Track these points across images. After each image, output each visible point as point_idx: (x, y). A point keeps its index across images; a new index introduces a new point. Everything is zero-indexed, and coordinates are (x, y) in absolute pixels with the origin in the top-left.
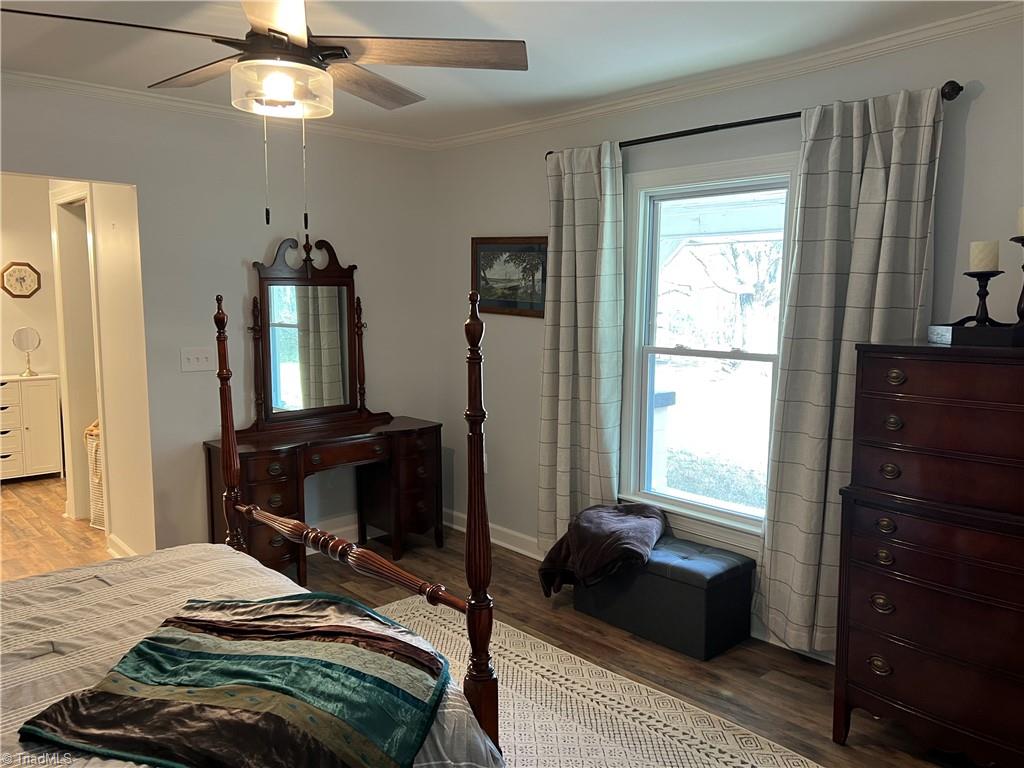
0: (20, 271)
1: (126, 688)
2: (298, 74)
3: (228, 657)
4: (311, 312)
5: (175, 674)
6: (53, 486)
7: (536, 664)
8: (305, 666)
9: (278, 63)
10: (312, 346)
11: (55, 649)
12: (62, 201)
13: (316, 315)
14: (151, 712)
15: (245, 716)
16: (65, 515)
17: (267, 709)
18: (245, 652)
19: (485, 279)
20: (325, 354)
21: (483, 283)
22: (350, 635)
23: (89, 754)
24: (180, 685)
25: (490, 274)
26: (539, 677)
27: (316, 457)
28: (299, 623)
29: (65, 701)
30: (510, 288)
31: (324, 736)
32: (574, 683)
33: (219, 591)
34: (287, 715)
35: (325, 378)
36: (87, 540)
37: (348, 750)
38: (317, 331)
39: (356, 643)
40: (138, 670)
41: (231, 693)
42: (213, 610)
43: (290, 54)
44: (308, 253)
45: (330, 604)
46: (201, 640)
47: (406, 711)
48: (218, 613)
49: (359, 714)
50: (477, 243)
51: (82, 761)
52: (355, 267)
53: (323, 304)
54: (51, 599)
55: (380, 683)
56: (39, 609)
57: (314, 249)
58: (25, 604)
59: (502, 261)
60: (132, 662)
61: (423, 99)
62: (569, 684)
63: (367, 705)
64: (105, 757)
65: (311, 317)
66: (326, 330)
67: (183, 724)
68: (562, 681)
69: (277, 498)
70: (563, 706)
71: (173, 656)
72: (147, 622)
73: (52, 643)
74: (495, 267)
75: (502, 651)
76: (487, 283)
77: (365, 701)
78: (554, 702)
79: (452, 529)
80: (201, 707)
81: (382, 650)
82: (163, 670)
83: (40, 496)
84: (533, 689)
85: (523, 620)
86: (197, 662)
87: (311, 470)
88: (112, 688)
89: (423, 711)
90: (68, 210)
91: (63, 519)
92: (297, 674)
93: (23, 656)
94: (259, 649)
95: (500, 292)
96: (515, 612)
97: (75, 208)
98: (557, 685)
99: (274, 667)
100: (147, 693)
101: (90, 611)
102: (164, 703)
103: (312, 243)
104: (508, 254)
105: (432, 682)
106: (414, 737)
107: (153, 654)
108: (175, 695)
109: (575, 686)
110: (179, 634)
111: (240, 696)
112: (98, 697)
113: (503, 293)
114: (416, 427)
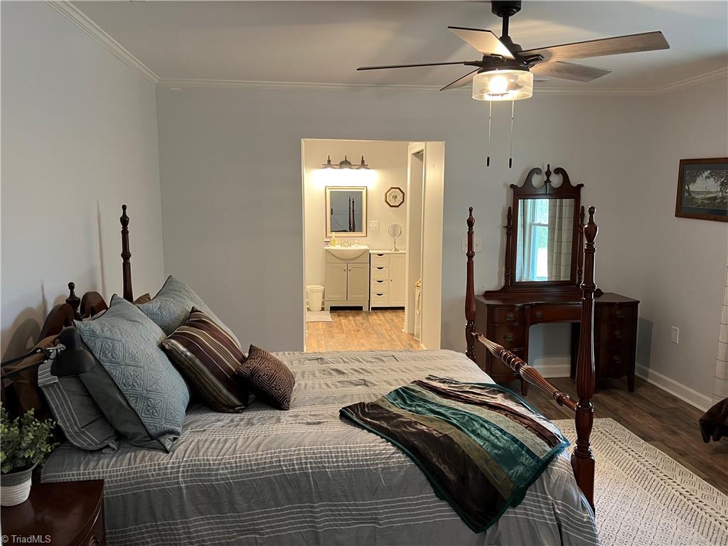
0: (395, 192)
1: (386, 405)
2: (510, 76)
3: (437, 405)
4: (557, 216)
5: (410, 406)
6: (400, 313)
7: (678, 485)
8: (472, 419)
9: (497, 71)
10: (556, 240)
11: (365, 383)
12: (413, 152)
13: (561, 218)
14: (394, 418)
15: (435, 432)
16: (403, 330)
17: (446, 433)
18: (446, 404)
19: (688, 191)
20: (564, 245)
21: (686, 194)
22: (504, 410)
23: (364, 428)
24: (410, 411)
25: (693, 187)
26: (678, 494)
27: (539, 313)
28: (480, 398)
29: (360, 404)
30: (709, 199)
31: (474, 456)
32: (705, 505)
33: (447, 375)
34: (456, 439)
35: (563, 262)
36: (411, 346)
37: (486, 467)
38: (560, 229)
39: (506, 415)
40: (395, 400)
41: (431, 420)
42: (440, 382)
43: (505, 65)
44: (548, 177)
45: (500, 392)
46: (427, 394)
47: (526, 459)
48: (442, 384)
49: (496, 451)
50: (685, 164)
51: (360, 430)
52: (582, 185)
53: (566, 210)
54: (371, 362)
55: (515, 440)
56: (365, 365)
57: (553, 174)
58: (360, 362)
59: (704, 177)
60: (394, 395)
61: (609, 72)
62: (701, 504)
63: (503, 448)
64: (370, 431)
65: (557, 220)
66: (567, 229)
67: (406, 428)
68: (697, 501)
69: (510, 336)
70: (689, 517)
71: (412, 398)
72: (407, 381)
73: (365, 380)
74: (698, 181)
75: (654, 469)
76: (690, 195)
77: (502, 446)
78: (683, 512)
79: (646, 381)
80: (416, 423)
81: (521, 423)
82: (406, 403)
83: (394, 318)
84: (669, 499)
85: (680, 455)
86: (421, 403)
87: (535, 321)
88: (381, 404)
89: (537, 462)
90: (417, 157)
91: (402, 332)
92: (467, 421)
93: (352, 383)
94: (453, 405)
95: (700, 202)
96: (676, 447)
97: (419, 155)
98: (690, 502)
99: (457, 415)
100: (395, 410)
101: (385, 371)
102: (400, 416)
103: (552, 170)
104: (709, 172)
105: (548, 449)
106: (528, 475)
107: (404, 395)
108: (406, 414)
109: (705, 507)
110: (418, 388)
111: (435, 423)
112: (373, 406)
113: (702, 202)
114: (618, 301)
